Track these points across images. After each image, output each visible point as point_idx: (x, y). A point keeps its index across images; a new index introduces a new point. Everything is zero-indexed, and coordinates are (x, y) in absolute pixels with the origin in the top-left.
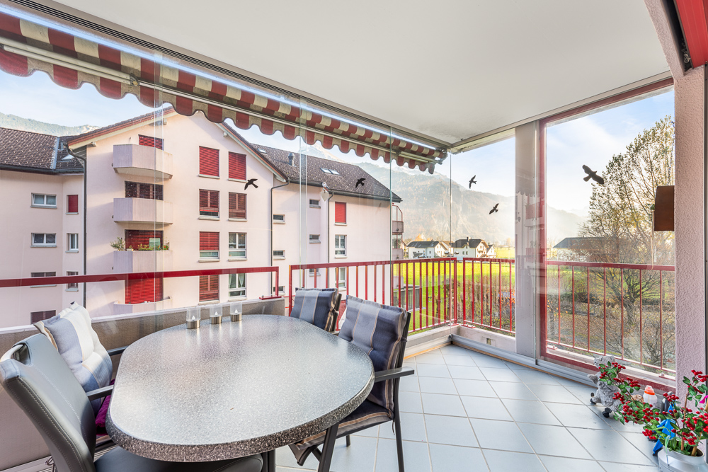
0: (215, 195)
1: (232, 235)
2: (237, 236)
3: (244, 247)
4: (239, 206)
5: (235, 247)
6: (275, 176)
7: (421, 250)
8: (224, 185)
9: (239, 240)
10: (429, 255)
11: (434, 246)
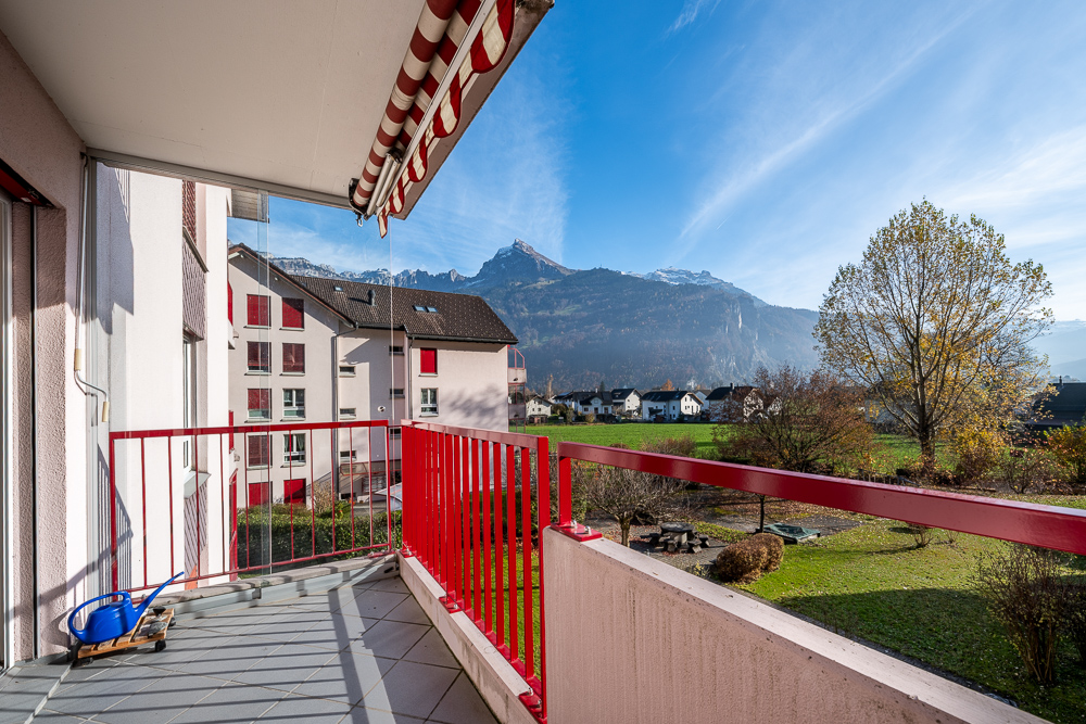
0: (266, 346)
1: (288, 391)
2: (294, 392)
3: (303, 405)
4: (295, 358)
5: (291, 404)
6: (341, 322)
7: (660, 405)
8: (276, 335)
9: (297, 397)
10: (672, 412)
11: (680, 399)
